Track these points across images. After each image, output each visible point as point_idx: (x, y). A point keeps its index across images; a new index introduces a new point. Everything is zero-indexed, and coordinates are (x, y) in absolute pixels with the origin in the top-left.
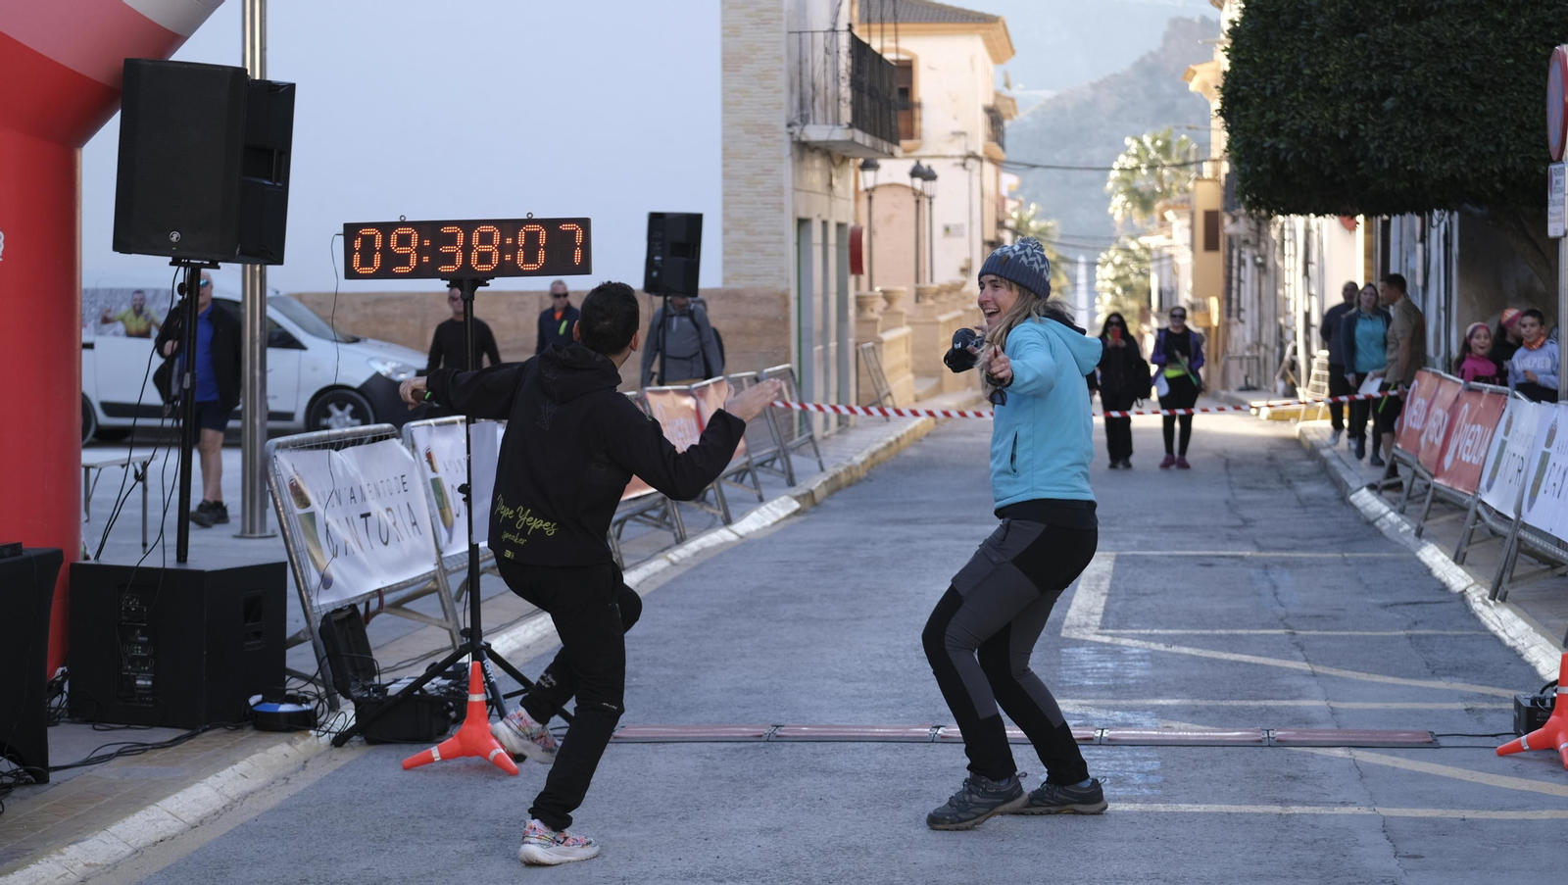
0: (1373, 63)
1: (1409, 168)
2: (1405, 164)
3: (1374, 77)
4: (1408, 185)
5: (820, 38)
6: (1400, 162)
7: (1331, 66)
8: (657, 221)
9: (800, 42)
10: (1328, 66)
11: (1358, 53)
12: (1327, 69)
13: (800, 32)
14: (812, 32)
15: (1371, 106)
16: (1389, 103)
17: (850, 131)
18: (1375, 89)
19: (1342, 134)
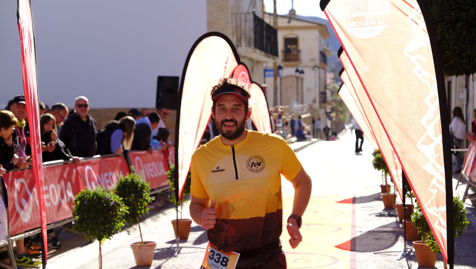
0: (452, 8)
1: (468, 53)
2: (466, 51)
3: (453, 14)
4: (467, 61)
5: (243, 16)
6: (464, 50)
7: (434, 10)
8: (161, 79)
9: (236, 17)
10: (432, 10)
11: (446, 4)
12: (432, 11)
13: (236, 14)
14: (240, 14)
15: (451, 26)
16: (459, 25)
17: (254, 50)
18: (453, 19)
19: (439, 39)
